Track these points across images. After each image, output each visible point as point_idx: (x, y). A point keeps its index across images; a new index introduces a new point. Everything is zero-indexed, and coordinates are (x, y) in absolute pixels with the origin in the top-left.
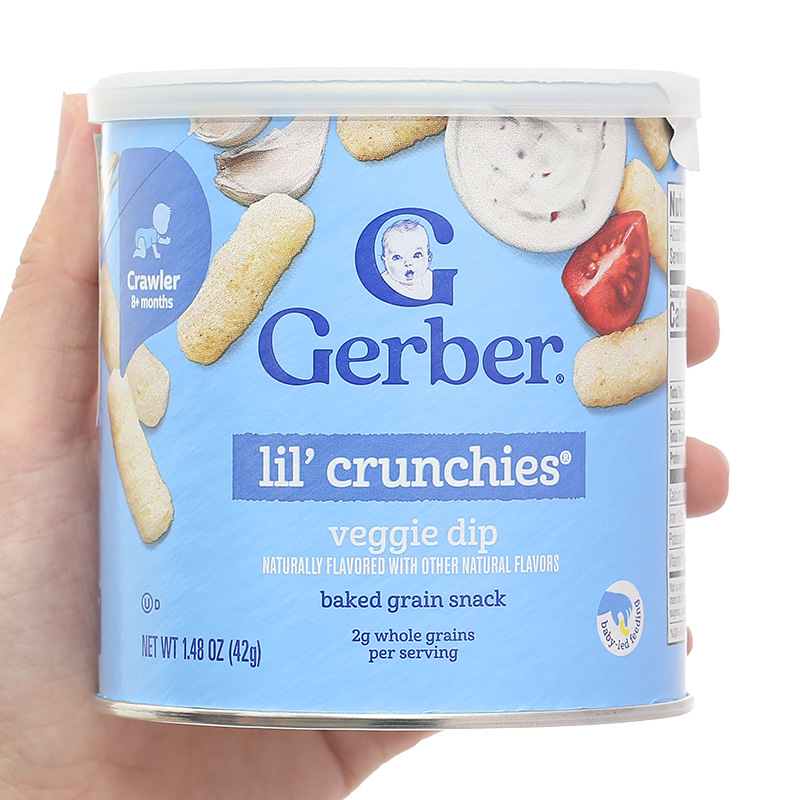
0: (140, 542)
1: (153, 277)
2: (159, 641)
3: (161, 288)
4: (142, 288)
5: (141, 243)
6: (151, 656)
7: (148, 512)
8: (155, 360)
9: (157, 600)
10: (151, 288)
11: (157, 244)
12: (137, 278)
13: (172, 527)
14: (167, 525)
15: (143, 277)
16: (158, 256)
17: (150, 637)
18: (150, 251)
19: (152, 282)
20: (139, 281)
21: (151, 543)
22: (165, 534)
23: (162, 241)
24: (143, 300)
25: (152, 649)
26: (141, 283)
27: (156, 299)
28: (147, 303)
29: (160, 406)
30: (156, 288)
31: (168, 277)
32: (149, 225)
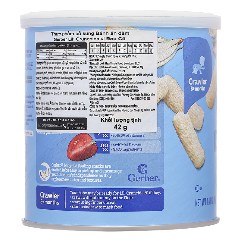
0: (195, 168)
1: (200, 80)
2: (201, 200)
3: (202, 84)
4: (195, 84)
5: (195, 69)
6: (199, 206)
7: (198, 158)
8: (200, 108)
9: (201, 187)
10: (199, 84)
11: (201, 69)
12: (193, 81)
13: (205, 162)
14: (203, 162)
15: (196, 80)
16: (201, 73)
17: (198, 200)
18: (198, 72)
19: (199, 82)
20: (194, 82)
21: (199, 169)
22: (203, 165)
23: (202, 69)
24: (196, 88)
25: (199, 204)
26: (195, 82)
27: (200, 88)
28: (197, 89)
29: (201, 123)
30: (200, 84)
31: (204, 80)
32: (198, 63)
